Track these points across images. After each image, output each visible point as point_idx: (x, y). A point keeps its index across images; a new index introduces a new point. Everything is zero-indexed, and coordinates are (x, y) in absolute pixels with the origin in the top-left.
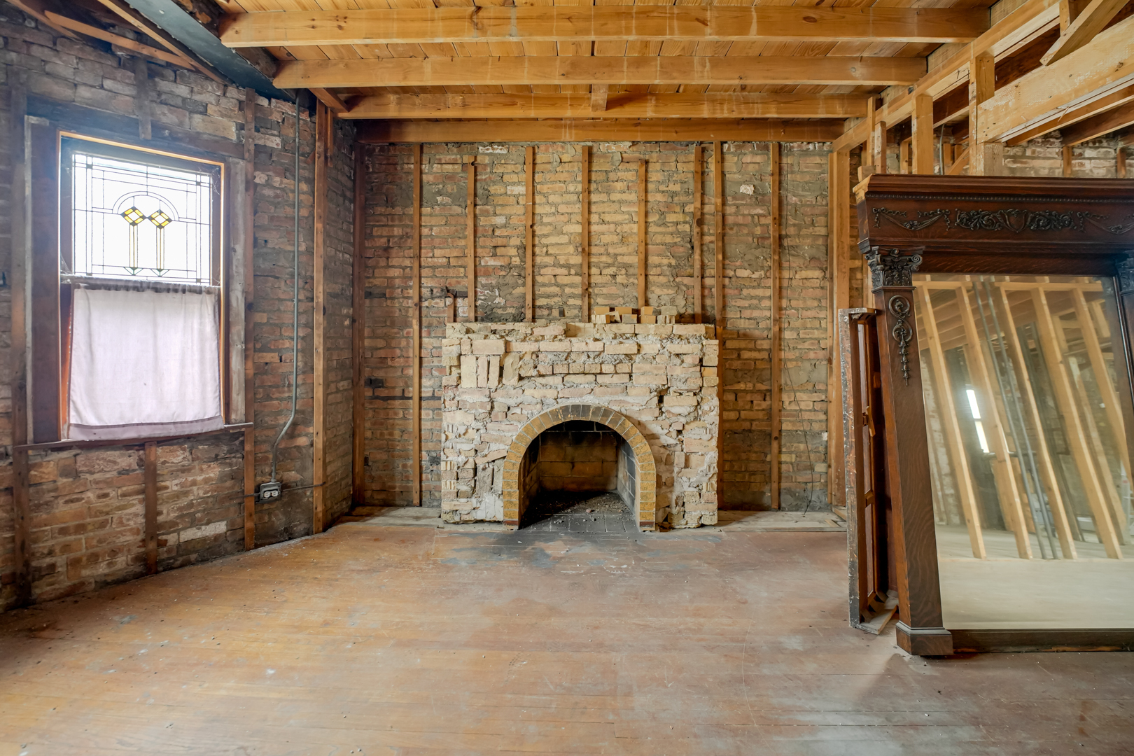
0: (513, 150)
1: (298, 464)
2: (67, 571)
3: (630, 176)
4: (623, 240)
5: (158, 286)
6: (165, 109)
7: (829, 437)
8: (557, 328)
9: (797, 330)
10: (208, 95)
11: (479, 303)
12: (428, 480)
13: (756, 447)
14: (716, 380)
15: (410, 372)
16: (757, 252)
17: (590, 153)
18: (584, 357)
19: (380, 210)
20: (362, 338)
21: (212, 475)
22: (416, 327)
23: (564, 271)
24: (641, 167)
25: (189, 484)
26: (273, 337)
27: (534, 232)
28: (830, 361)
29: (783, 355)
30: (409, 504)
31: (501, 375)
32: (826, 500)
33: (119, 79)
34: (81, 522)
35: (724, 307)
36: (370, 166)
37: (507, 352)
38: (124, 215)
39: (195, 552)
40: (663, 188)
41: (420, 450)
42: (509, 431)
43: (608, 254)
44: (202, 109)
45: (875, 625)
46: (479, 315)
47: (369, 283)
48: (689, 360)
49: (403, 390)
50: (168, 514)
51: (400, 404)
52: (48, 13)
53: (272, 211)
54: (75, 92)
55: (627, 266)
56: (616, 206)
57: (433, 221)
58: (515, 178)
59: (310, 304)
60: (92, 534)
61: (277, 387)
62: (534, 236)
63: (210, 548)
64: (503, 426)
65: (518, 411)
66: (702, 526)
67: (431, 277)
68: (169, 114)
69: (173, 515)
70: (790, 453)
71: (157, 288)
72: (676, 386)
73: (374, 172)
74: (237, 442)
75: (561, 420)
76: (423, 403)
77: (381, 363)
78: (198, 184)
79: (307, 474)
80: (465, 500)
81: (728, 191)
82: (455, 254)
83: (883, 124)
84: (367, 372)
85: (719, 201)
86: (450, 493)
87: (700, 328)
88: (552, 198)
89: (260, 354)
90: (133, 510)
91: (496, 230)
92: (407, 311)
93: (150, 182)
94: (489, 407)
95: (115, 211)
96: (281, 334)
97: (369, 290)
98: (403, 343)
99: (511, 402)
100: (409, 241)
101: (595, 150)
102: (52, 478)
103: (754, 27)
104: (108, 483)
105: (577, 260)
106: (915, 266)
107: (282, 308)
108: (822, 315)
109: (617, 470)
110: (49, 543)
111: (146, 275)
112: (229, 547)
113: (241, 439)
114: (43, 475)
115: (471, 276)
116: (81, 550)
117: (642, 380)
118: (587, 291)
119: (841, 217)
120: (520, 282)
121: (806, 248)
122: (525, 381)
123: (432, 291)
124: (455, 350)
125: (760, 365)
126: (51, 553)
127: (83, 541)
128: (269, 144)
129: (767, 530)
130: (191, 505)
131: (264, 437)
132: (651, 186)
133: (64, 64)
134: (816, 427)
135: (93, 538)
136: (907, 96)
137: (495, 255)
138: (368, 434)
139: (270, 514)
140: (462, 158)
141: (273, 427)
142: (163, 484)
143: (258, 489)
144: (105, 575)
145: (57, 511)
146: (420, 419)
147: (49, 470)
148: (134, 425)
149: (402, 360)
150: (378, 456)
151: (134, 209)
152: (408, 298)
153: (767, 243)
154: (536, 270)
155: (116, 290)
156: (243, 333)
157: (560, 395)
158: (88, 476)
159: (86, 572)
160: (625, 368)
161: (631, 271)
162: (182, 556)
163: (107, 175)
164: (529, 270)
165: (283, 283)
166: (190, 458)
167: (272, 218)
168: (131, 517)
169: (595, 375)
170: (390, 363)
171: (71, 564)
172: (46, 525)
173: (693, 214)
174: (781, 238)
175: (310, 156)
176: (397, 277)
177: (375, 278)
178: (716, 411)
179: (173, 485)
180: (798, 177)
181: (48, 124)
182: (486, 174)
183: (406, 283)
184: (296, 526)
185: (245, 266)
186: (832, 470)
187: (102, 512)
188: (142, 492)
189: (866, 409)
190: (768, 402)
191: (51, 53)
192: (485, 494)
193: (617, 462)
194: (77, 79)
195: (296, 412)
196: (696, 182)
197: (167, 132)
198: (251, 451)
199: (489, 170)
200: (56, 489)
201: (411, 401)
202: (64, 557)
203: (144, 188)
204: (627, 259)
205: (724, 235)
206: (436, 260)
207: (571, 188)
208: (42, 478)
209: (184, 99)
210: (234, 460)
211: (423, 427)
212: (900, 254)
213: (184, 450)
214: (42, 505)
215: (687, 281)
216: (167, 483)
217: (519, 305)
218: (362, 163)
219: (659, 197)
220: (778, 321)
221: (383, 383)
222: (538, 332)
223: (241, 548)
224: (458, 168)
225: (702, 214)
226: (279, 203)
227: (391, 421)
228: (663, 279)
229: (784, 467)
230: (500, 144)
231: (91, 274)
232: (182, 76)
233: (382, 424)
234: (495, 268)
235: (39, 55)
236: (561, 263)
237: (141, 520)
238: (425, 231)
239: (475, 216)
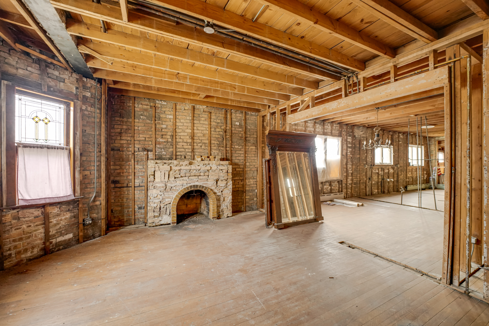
0: (169, 104)
1: (96, 211)
2: (16, 256)
3: (206, 116)
4: (204, 135)
5: (49, 147)
6: (50, 80)
7: (257, 191)
8: (187, 162)
9: (249, 162)
10: (65, 76)
11: (157, 153)
12: (137, 215)
13: (240, 195)
14: (231, 177)
15: (131, 177)
16: (240, 141)
17: (194, 108)
18: (195, 171)
19: (117, 119)
20: (110, 166)
21: (67, 217)
22: (133, 161)
23: (186, 144)
24: (209, 114)
25: (59, 220)
26: (88, 165)
27: (176, 131)
28: (257, 171)
29: (246, 169)
30: (130, 224)
31: (169, 177)
32: (257, 207)
33: (33, 67)
34: (21, 237)
35: (232, 156)
36: (113, 102)
37: (171, 170)
38: (33, 119)
39: (62, 245)
40: (216, 121)
41: (135, 205)
42: (172, 195)
43: (199, 139)
44: (63, 80)
45: (270, 226)
46: (157, 158)
47: (113, 145)
48: (224, 171)
49: (127, 184)
50: (52, 232)
51: (126, 189)
52: (17, 44)
53: (87, 119)
54: (17, 71)
55: (205, 143)
56: (202, 125)
57: (139, 125)
58: (169, 113)
59: (100, 153)
60: (25, 241)
61: (89, 183)
62: (176, 132)
63: (67, 243)
64: (170, 193)
65: (175, 188)
66: (228, 217)
67: (139, 144)
68: (52, 82)
69: (54, 232)
70: (248, 196)
71: (48, 147)
72: (221, 178)
73: (114, 105)
74: (76, 204)
75: (190, 190)
76: (136, 188)
77: (118, 174)
78: (60, 108)
79: (99, 215)
80: (157, 218)
81: (233, 123)
82: (148, 137)
83: (270, 112)
84: (112, 178)
85: (231, 126)
86: (151, 217)
87: (227, 162)
88: (182, 121)
89: (84, 172)
90: (40, 231)
91: (163, 129)
92: (129, 156)
93: (43, 106)
94: (165, 187)
95: (30, 117)
96: (90, 165)
97: (113, 148)
98: (127, 167)
99: (172, 185)
100: (130, 131)
101: (195, 107)
102: (9, 220)
103: (246, 91)
104: (31, 221)
105: (190, 141)
106: (277, 150)
107: (91, 155)
108: (255, 159)
109: (201, 206)
110: (9, 246)
111: (41, 142)
112: (74, 243)
113: (78, 203)
114: (6, 220)
115: (154, 145)
116: (21, 248)
117: (212, 177)
118: (193, 150)
119: (260, 133)
120: (171, 147)
121: (252, 141)
122: (176, 179)
123: (139, 149)
124: (153, 169)
125: (241, 172)
126: (10, 250)
127: (22, 244)
128: (87, 95)
129: (244, 215)
130: (60, 228)
131: (85, 202)
132: (212, 120)
133: (12, 60)
134: (254, 188)
135: (25, 243)
136: (275, 108)
137: (162, 138)
138: (113, 201)
139: (87, 230)
140: (150, 103)
141: (88, 198)
142: (51, 221)
143: (84, 220)
144: (30, 256)
145: (11, 233)
146: (134, 194)
147: (9, 217)
148: (43, 198)
149: (127, 173)
150: (117, 209)
151: (37, 117)
152: (129, 151)
153: (242, 139)
154: (177, 143)
155: (34, 148)
156: (79, 164)
157: (188, 183)
158: (23, 219)
159: (23, 256)
160: (207, 174)
161: (206, 145)
162: (57, 247)
163: (27, 103)
164: (175, 143)
165: (91, 146)
166: (60, 210)
167: (87, 122)
168: (39, 234)
169: (198, 176)
170: (122, 174)
171: (17, 253)
172: (7, 239)
173: (224, 129)
174: (246, 137)
175: (100, 100)
176: (125, 144)
177: (116, 143)
178: (231, 185)
179: (54, 221)
180: (250, 121)
181: (11, 84)
182: (159, 110)
183: (128, 146)
184: (96, 234)
185: (80, 140)
186: (258, 199)
187: (28, 233)
188: (44, 224)
189: (268, 181)
190: (243, 182)
191: (8, 55)
192: (164, 216)
193: (201, 203)
194: (18, 66)
195: (96, 192)
196: (224, 120)
197: (52, 89)
198: (82, 207)
199: (160, 109)
200: (11, 225)
201: (131, 188)
202: (15, 251)
203: (40, 109)
204: (205, 141)
205: (232, 136)
206: (140, 138)
207: (188, 118)
208: (6, 221)
209: (57, 76)
210: (75, 211)
211: (135, 197)
212: (274, 147)
213: (58, 208)
214: (6, 231)
215: (222, 148)
216: (52, 220)
217: (171, 155)
218: (110, 101)
219: (214, 123)
220: (245, 160)
221: (119, 182)
222: (181, 163)
223: (78, 243)
224: (149, 107)
225: (226, 129)
226: (90, 117)
227: (122, 195)
228: (215, 148)
229: (247, 200)
230: (164, 101)
231: (21, 141)
232: (57, 68)
233: (118, 197)
234: (162, 142)
235: (3, 56)
236: (185, 141)
237: (43, 235)
238: (136, 128)
239: (155, 124)
